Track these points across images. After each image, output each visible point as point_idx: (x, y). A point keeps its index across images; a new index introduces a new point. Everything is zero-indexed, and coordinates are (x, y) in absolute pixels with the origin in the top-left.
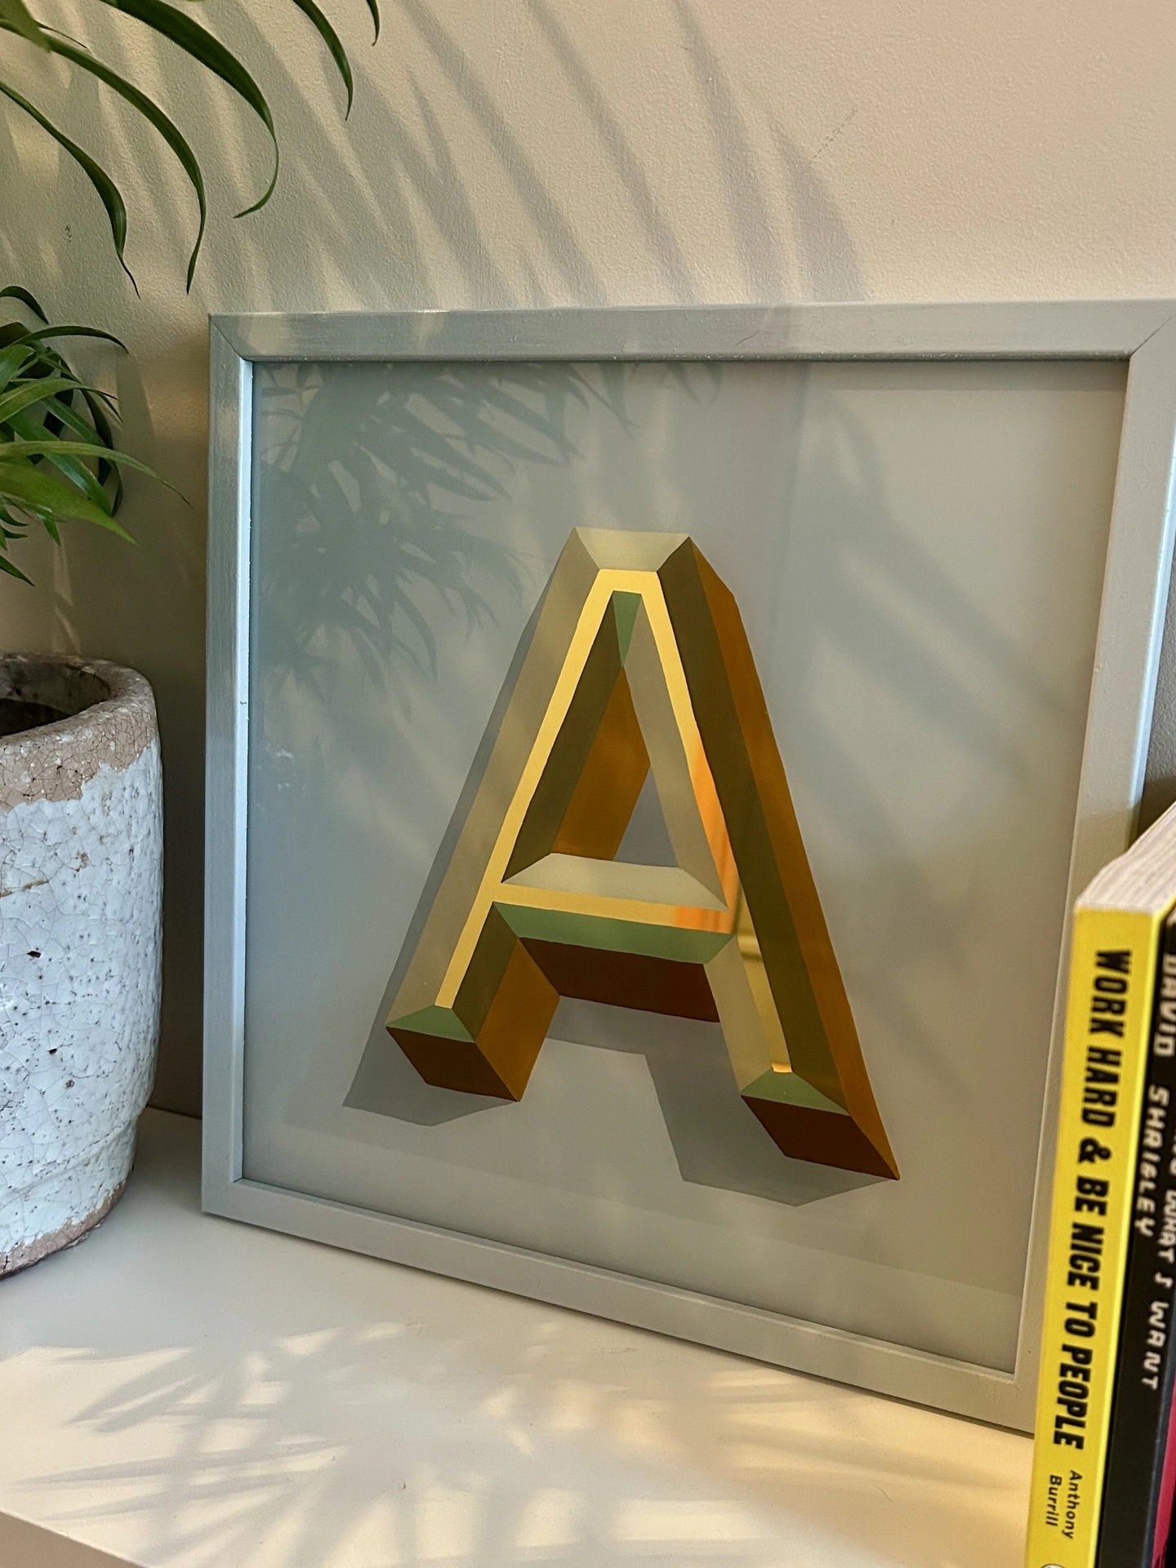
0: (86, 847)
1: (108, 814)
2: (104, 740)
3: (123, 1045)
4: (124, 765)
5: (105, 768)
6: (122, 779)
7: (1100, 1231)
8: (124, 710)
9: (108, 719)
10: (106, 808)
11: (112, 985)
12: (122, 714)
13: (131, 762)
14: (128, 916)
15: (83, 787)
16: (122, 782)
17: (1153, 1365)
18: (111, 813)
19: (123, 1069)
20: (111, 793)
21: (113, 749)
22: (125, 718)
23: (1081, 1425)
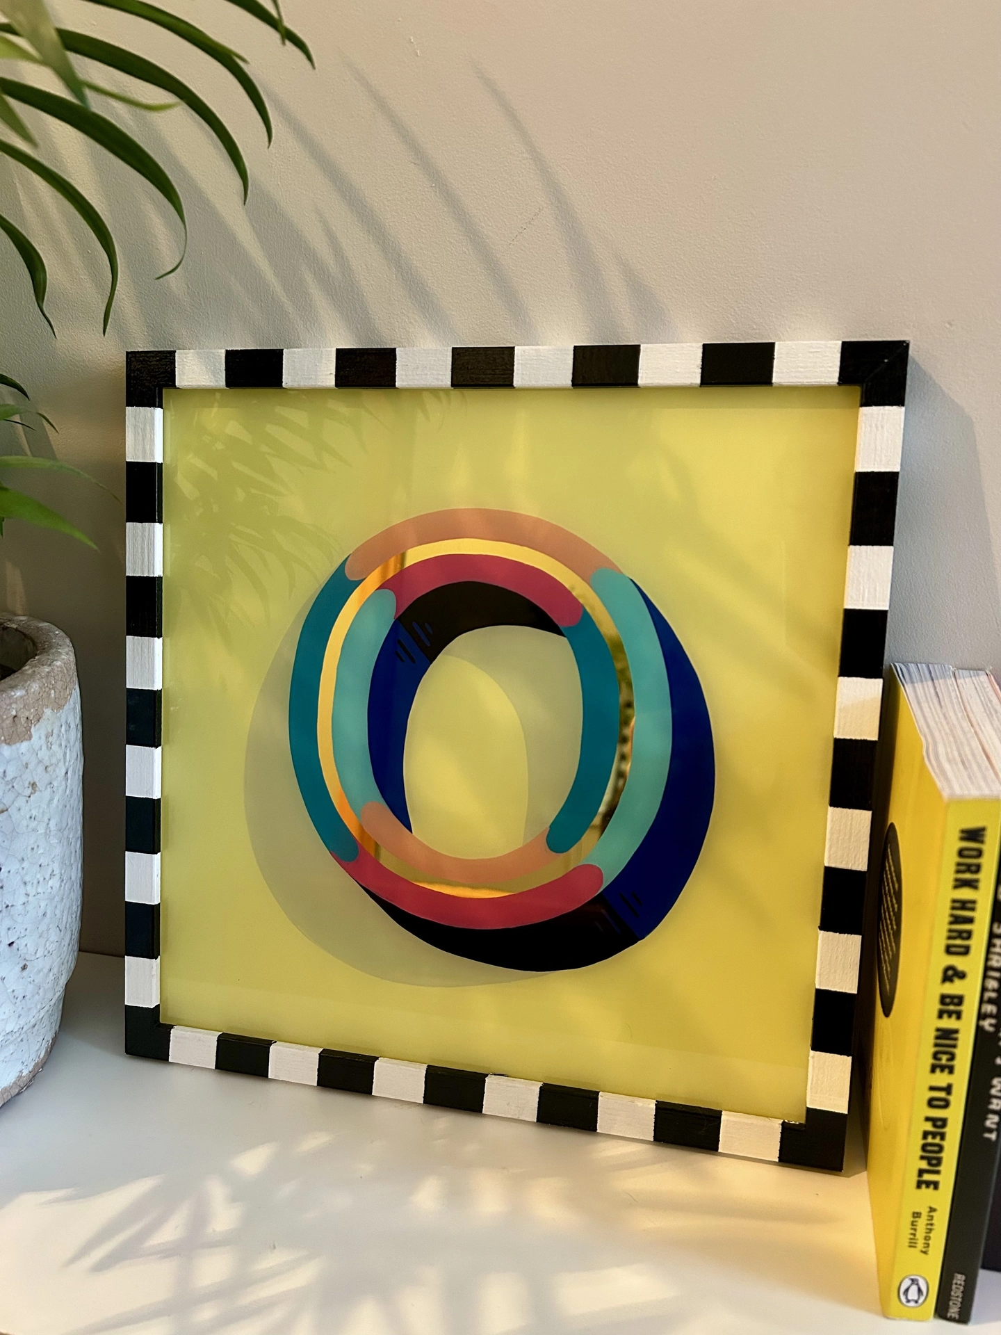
0: (35, 776)
1: (51, 748)
2: (47, 690)
3: (62, 928)
4: (60, 707)
5: (48, 712)
6: (59, 718)
7: (956, 1031)
8: (58, 663)
9: (48, 672)
10: (49, 743)
11: (55, 882)
12: (58, 667)
13: (66, 703)
14: (64, 825)
15: (32, 730)
16: (60, 720)
17: (992, 1123)
18: (52, 747)
19: (63, 945)
20: (52, 731)
21: (53, 695)
22: (60, 669)
23: (938, 1172)
